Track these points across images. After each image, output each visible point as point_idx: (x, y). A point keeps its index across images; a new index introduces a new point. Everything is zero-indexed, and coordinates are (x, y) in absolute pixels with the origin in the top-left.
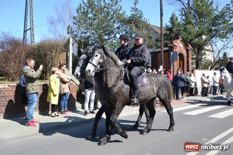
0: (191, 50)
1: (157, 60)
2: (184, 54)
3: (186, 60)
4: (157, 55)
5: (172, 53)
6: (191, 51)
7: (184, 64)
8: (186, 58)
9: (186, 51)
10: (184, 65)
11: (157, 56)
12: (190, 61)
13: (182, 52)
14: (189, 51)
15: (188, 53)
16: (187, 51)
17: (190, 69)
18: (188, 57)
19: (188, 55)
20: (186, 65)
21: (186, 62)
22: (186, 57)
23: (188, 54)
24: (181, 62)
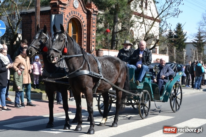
0: (95, 13)
1: (31, 29)
2: (82, 21)
3: (86, 32)
4: (31, 19)
5: (53, 16)
6: (95, 15)
7: (81, 38)
8: (85, 28)
9: (86, 15)
10: (81, 40)
11: (31, 21)
12: (94, 34)
13: (79, 17)
14: (92, 16)
15: (90, 19)
16: (89, 14)
17: (93, 48)
18: (90, 25)
19: (90, 23)
20: (85, 40)
21: (85, 36)
22: (86, 26)
23: (90, 21)
24: (77, 35)
